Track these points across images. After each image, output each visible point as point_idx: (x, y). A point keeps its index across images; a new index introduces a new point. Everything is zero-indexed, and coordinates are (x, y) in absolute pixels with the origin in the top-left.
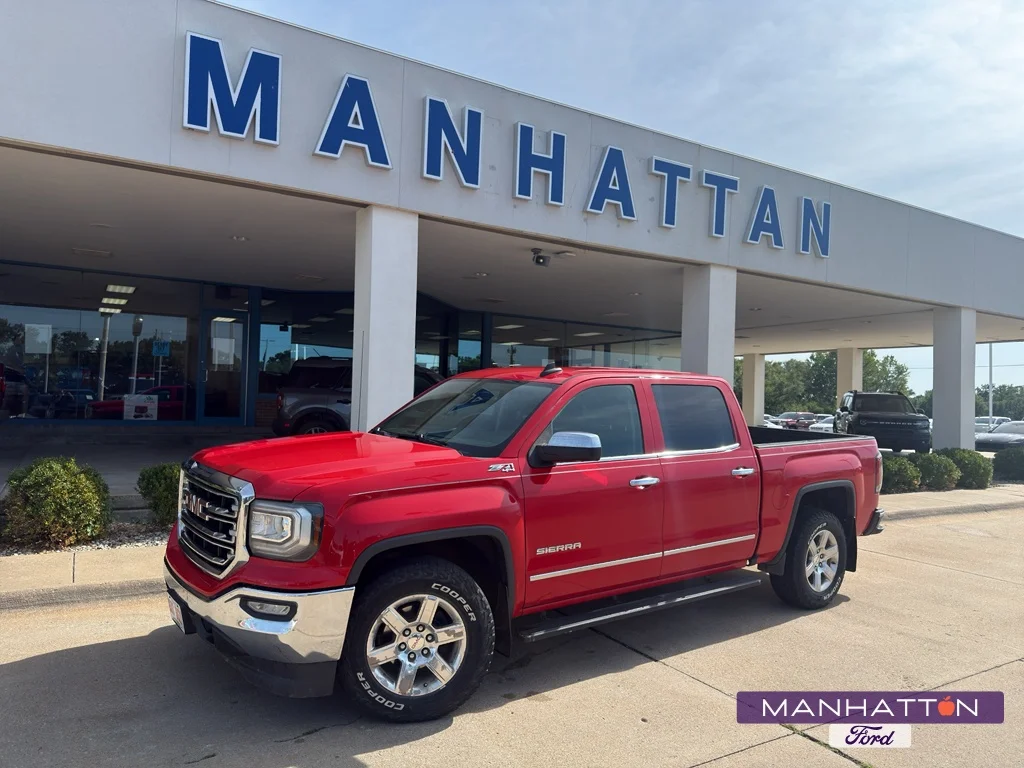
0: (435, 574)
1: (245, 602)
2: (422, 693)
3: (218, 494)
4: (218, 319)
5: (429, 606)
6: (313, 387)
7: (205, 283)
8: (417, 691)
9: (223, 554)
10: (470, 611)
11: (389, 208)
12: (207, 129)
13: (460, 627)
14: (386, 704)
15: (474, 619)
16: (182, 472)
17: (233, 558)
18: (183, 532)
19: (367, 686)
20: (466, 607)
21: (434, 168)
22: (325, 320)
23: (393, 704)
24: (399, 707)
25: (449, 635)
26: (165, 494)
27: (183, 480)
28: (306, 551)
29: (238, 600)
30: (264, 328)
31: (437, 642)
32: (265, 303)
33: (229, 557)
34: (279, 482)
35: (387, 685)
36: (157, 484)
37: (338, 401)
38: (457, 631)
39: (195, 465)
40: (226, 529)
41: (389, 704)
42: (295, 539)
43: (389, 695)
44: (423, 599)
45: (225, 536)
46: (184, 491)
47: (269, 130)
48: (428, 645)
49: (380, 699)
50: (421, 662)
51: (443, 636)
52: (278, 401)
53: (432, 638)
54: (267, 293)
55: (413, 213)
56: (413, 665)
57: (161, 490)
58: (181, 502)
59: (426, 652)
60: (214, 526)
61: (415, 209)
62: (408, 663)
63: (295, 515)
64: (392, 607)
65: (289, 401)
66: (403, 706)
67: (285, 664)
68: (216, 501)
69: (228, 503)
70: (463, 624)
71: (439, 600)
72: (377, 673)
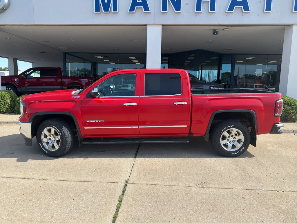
2: (53, 150)
10: (60, 133)
11: (151, 24)
12: (100, 12)
13: (59, 137)
15: (61, 135)
19: (41, 146)
21: (164, 9)
41: (46, 151)
43: (46, 149)
44: (51, 128)
47: (115, 9)
49: (44, 150)
50: (53, 143)
53: (55, 138)
55: (160, 25)
59: (54, 141)
61: (160, 24)
64: (45, 129)
71: (54, 129)
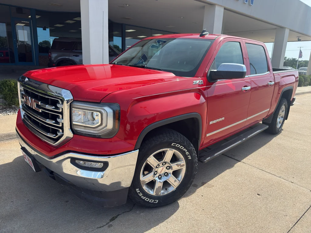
0: (173, 139)
1: (73, 161)
2: (166, 193)
3: (46, 97)
4: (18, 24)
5: (169, 153)
6: (62, 50)
7: (12, 6)
8: (163, 193)
9: (55, 132)
10: (188, 155)
13: (183, 162)
14: (150, 201)
15: (190, 158)
16: (19, 84)
17: (62, 135)
18: (24, 116)
19: (141, 195)
20: (187, 153)
22: (61, 25)
23: (153, 201)
24: (156, 201)
25: (178, 166)
26: (9, 93)
27: (19, 88)
28: (111, 132)
29: (69, 160)
30: (38, 28)
31: (172, 169)
32: (37, 17)
33: (59, 134)
34: (87, 90)
35: (150, 192)
36: (4, 89)
37: (74, 56)
38: (182, 164)
39: (27, 79)
40: (54, 118)
41: (152, 201)
42: (104, 125)
43: (151, 197)
44: (167, 151)
45: (54, 122)
46: (22, 94)
48: (167, 171)
49: (147, 199)
50: (164, 179)
51: (175, 167)
52: (49, 55)
53: (170, 167)
54: (38, 12)
56: (161, 181)
57: (6, 91)
58: (20, 99)
59: (166, 174)
60: (45, 115)
62: (159, 180)
63: (103, 111)
64: (152, 156)
65: (54, 55)
66: (157, 201)
67: (101, 192)
68: (46, 101)
69: (54, 103)
70: (184, 161)
71: (174, 150)
72: (145, 188)
